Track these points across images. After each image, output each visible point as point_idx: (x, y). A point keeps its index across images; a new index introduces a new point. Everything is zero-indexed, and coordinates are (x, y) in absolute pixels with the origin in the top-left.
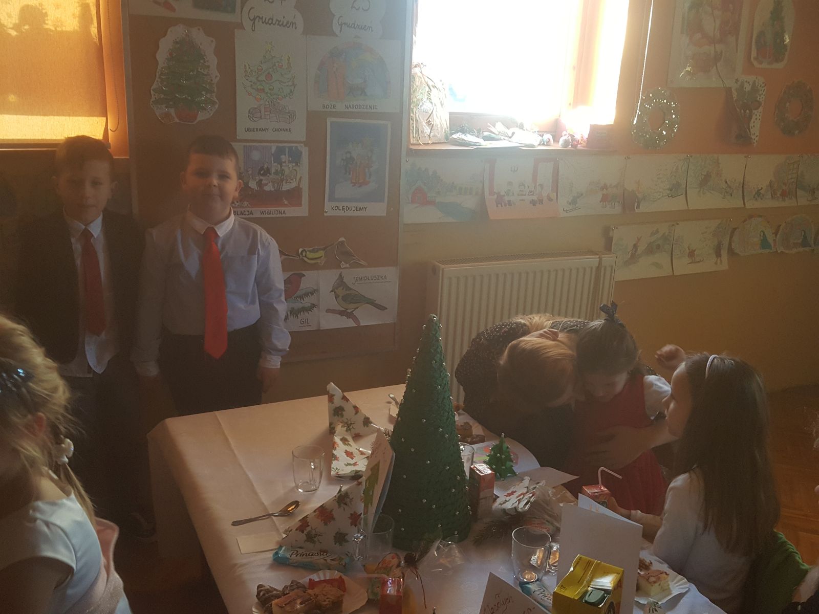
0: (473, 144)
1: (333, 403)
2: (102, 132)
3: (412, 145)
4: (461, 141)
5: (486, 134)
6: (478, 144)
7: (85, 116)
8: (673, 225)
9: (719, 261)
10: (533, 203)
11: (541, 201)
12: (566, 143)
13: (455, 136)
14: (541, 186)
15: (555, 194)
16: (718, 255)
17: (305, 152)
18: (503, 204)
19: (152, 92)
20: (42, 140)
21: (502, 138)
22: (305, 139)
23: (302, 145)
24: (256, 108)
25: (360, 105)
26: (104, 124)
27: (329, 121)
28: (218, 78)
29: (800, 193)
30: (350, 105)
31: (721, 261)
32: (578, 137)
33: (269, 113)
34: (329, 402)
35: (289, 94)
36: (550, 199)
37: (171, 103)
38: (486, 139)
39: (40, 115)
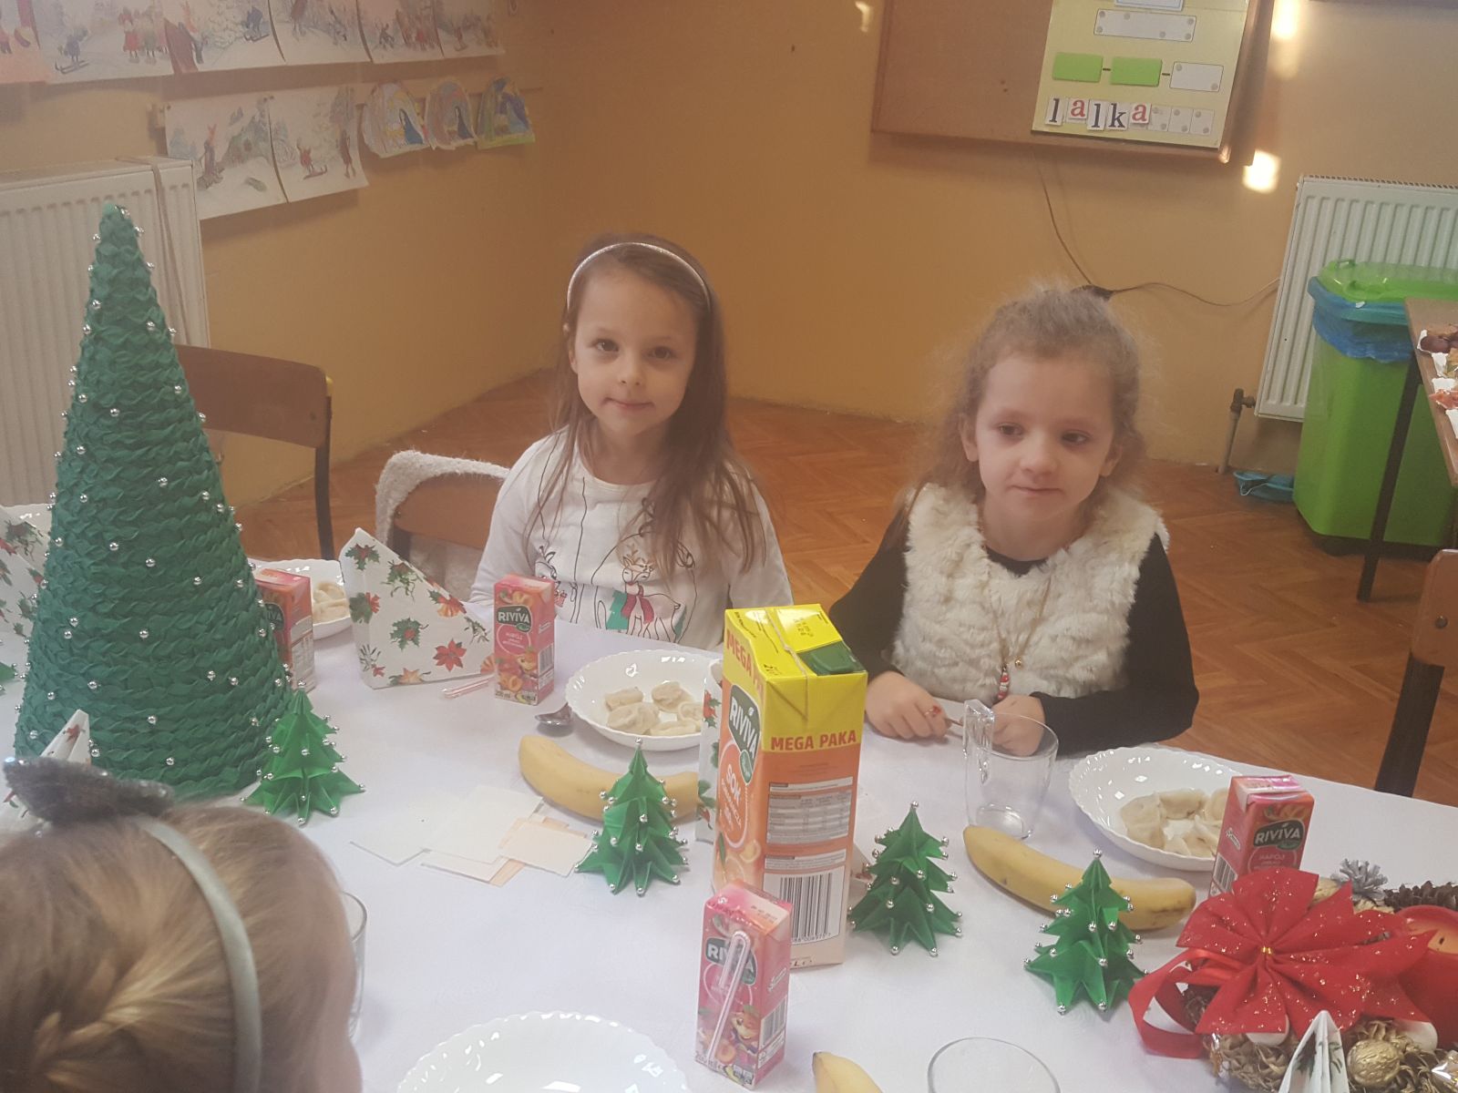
8: (265, 100)
9: (350, 171)
15: (30, 29)
16: (348, 160)
29: (442, 35)
31: (353, 170)
36: (24, 43)
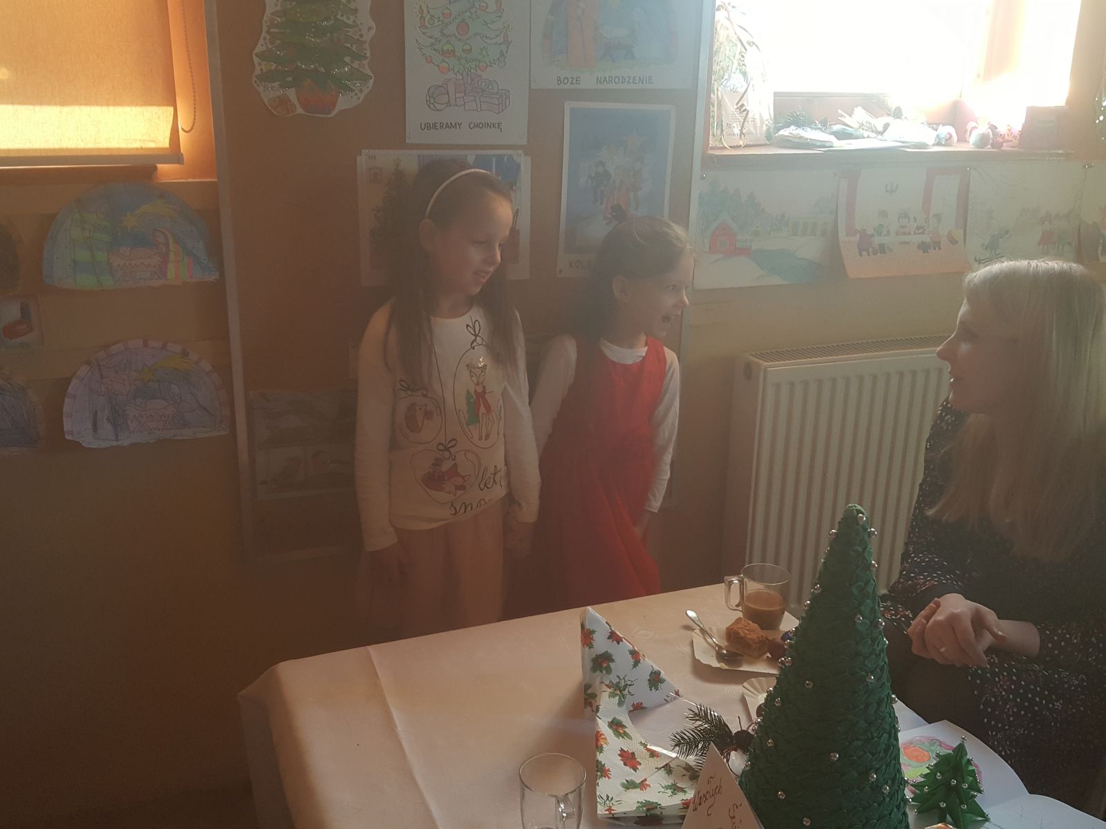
0: (818, 144)
1: (591, 646)
2: (168, 134)
3: (712, 148)
4: (798, 140)
5: (836, 128)
6: (828, 144)
7: (137, 105)
10: (924, 247)
11: (937, 245)
12: (984, 140)
13: (784, 132)
14: (938, 217)
15: (961, 231)
17: (525, 164)
18: (870, 250)
19: (256, 60)
20: (61, 150)
21: (866, 134)
22: (524, 142)
23: (521, 152)
24: (440, 86)
25: (623, 77)
26: (171, 119)
27: (568, 106)
28: (373, 31)
30: (605, 78)
32: (1002, 129)
33: (463, 94)
34: (583, 645)
35: (498, 59)
36: (953, 241)
37: (290, 79)
38: (841, 136)
39: (55, 104)
